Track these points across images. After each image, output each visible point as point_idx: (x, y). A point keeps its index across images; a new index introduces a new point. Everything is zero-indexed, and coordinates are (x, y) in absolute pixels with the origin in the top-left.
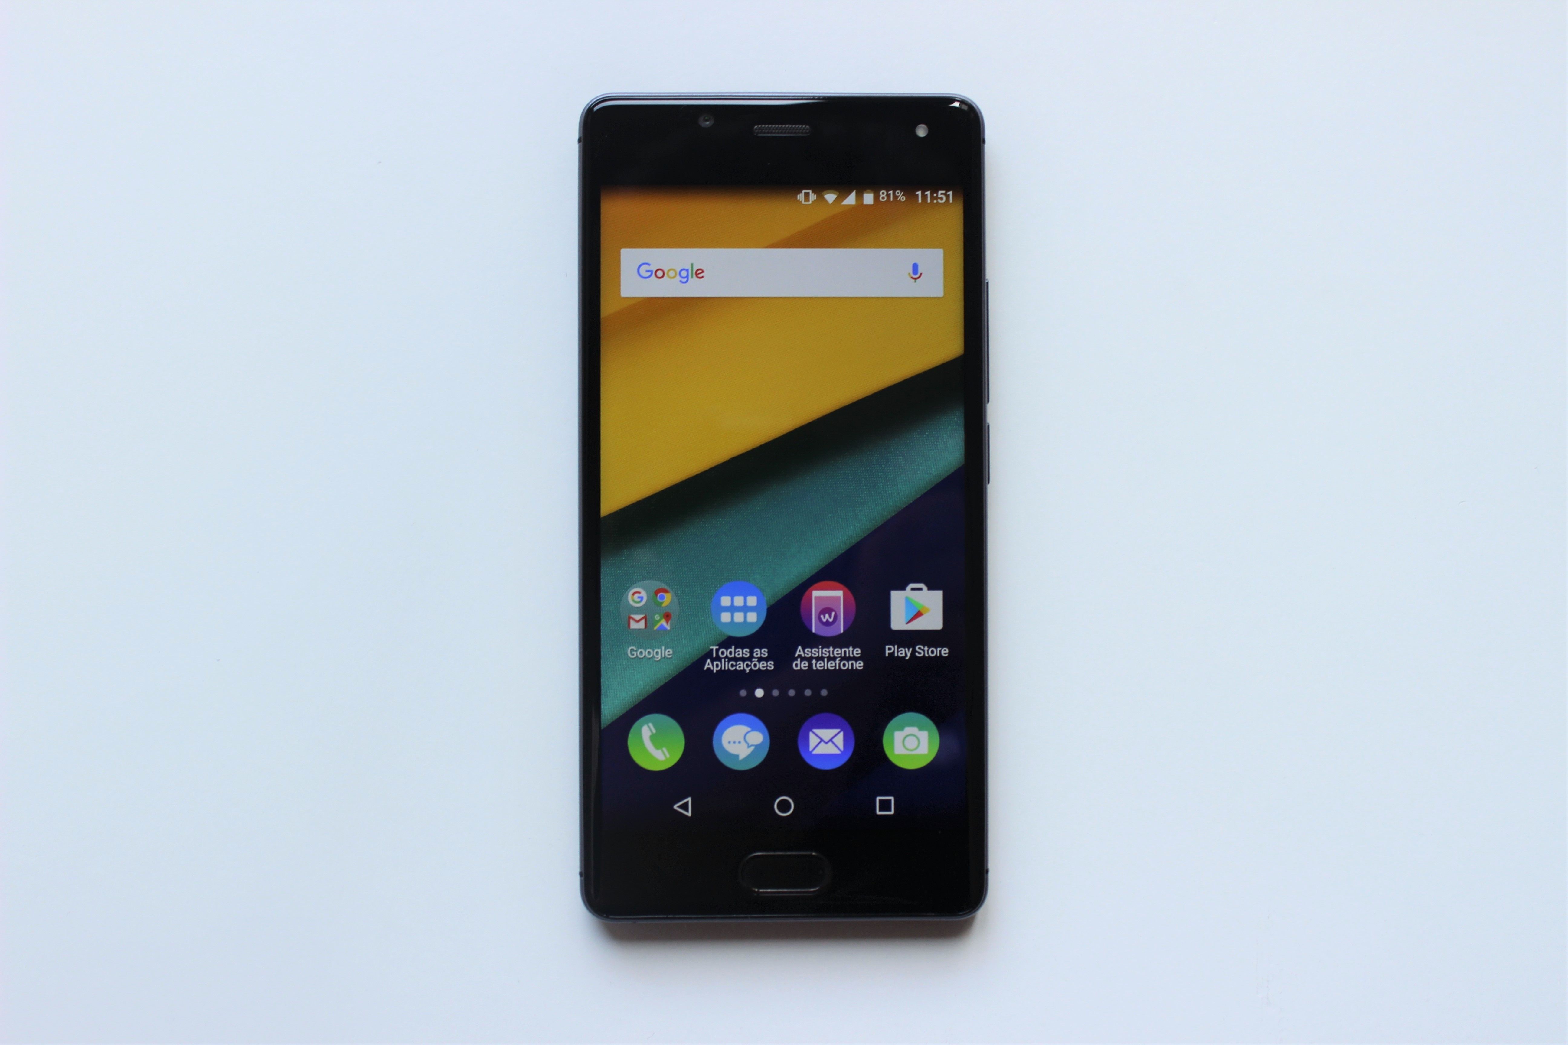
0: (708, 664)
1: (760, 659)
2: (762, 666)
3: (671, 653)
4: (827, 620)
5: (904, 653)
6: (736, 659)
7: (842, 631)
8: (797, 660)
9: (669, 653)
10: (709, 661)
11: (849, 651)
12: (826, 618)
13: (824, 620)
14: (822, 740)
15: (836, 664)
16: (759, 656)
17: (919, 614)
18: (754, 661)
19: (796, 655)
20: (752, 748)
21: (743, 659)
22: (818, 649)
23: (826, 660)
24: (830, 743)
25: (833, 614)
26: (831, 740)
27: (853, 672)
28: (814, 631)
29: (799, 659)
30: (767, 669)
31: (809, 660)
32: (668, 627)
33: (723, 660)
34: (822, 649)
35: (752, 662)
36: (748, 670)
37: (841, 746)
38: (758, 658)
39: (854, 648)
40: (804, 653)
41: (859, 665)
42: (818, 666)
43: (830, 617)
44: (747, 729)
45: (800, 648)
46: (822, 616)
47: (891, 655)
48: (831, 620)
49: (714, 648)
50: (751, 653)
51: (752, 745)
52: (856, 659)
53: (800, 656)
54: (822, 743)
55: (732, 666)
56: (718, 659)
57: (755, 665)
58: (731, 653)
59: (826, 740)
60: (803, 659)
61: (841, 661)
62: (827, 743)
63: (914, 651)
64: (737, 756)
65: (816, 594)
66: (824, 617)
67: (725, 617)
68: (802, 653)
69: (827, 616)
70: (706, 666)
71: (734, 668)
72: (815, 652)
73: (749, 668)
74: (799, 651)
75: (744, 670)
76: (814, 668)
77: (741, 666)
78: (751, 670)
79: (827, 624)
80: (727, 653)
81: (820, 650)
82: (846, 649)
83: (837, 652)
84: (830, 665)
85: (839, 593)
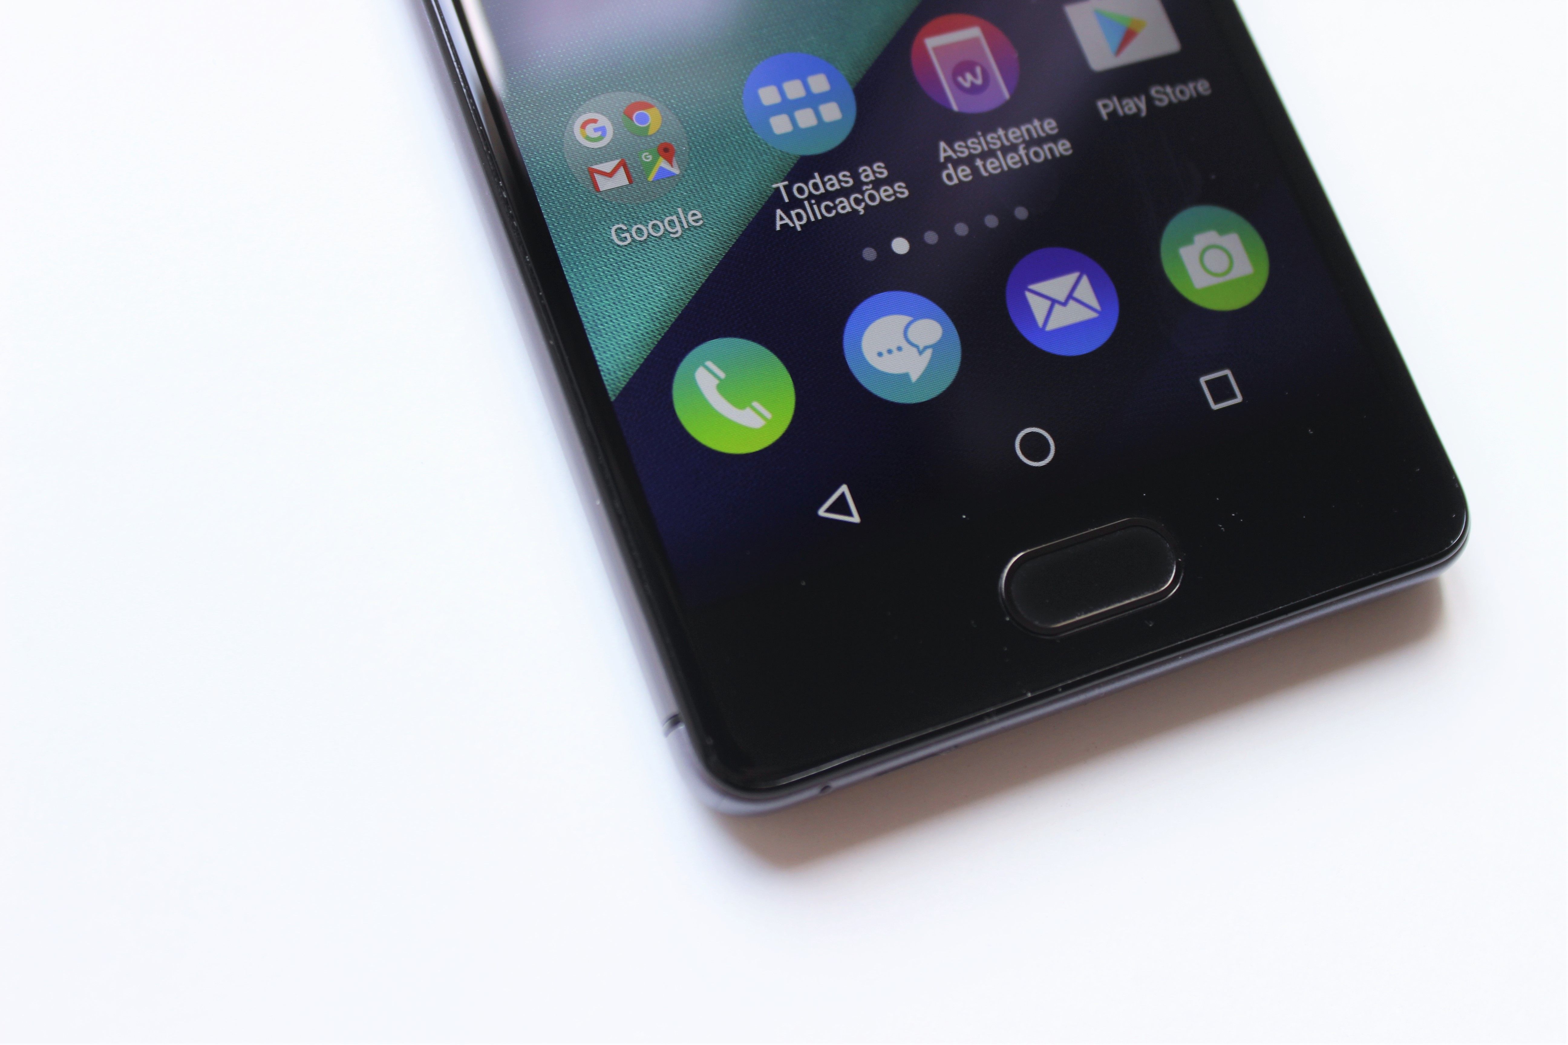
0: (781, 219)
1: (877, 184)
2: (885, 194)
3: (699, 216)
4: (973, 84)
5: (1134, 106)
6: (830, 196)
7: (1007, 95)
8: (946, 168)
9: (694, 217)
10: (779, 212)
11: (1035, 128)
12: (968, 80)
13: (967, 85)
14: (1054, 302)
15: (1020, 157)
16: (872, 178)
17: (1129, 35)
18: (867, 190)
19: (942, 160)
20: (928, 353)
21: (845, 192)
22: (977, 137)
23: (999, 154)
24: (1072, 303)
25: (978, 70)
26: (1070, 296)
27: (1057, 162)
28: (955, 107)
29: (950, 166)
30: (897, 199)
31: (969, 161)
32: (676, 171)
33: (806, 203)
34: (984, 135)
35: (862, 193)
36: (861, 209)
37: (1094, 303)
38: (871, 182)
39: (1041, 120)
40: (955, 151)
41: (1063, 148)
42: (990, 167)
43: (974, 75)
44: (906, 319)
45: (942, 145)
46: (960, 79)
47: (1113, 114)
48: (979, 82)
49: (781, 185)
50: (855, 176)
51: (926, 348)
52: (1054, 139)
53: (948, 159)
54: (1057, 307)
55: (828, 209)
56: (797, 203)
57: (872, 198)
58: (816, 186)
59: (1062, 298)
60: (957, 163)
61: (1027, 148)
62: (1064, 304)
63: (1150, 101)
64: (906, 376)
65: (932, 43)
66: (965, 79)
67: (780, 125)
68: (950, 153)
69: (969, 76)
70: (779, 223)
71: (834, 213)
72: (975, 145)
73: (863, 204)
74: (944, 151)
75: (855, 211)
76: (985, 174)
77: (845, 206)
78: (867, 207)
79: (974, 90)
80: (809, 188)
81: (982, 139)
82: (1029, 126)
83: (1014, 134)
84: (1012, 161)
85: (974, 32)
